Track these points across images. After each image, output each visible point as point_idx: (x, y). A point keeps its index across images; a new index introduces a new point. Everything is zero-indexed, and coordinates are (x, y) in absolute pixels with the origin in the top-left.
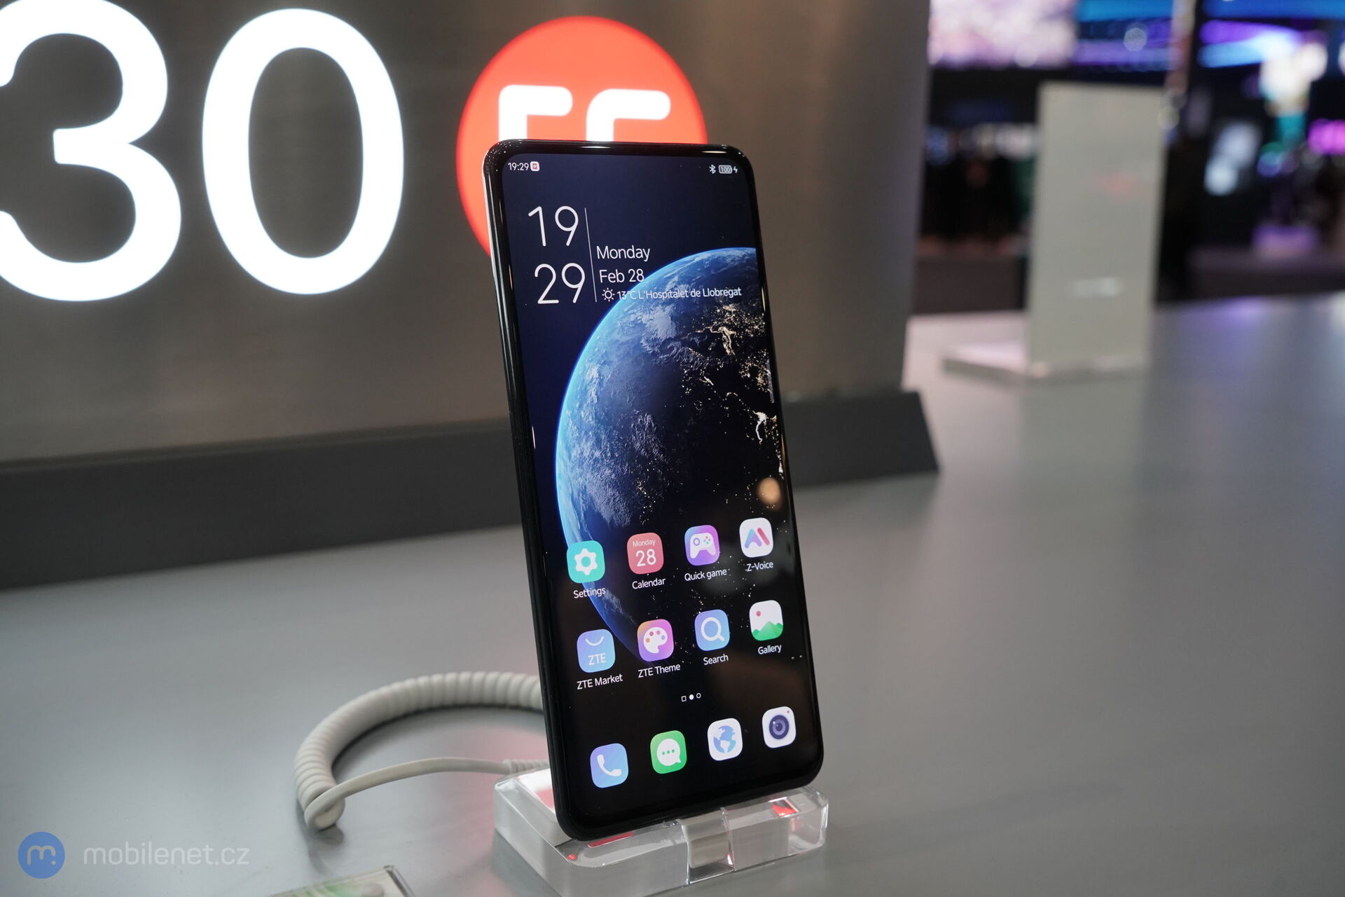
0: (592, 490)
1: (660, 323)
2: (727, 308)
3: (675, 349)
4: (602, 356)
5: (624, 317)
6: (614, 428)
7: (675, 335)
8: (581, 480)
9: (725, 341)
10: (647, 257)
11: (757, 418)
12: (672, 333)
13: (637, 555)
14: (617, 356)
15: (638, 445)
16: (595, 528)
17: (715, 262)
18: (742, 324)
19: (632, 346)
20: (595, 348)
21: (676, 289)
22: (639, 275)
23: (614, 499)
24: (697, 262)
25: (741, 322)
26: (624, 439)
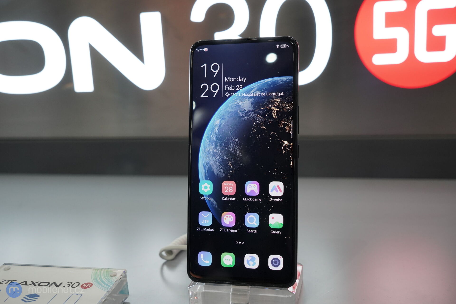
0: (211, 163)
1: (247, 105)
2: (276, 100)
3: (251, 115)
4: (222, 116)
5: (232, 103)
6: (223, 142)
7: (252, 110)
8: (208, 159)
9: (273, 113)
10: (245, 81)
11: (284, 143)
12: (251, 109)
13: (225, 188)
14: (228, 117)
15: (231, 149)
16: (211, 176)
17: (274, 83)
18: (282, 106)
19: (234, 113)
20: (219, 113)
21: (255, 92)
22: (240, 87)
23: (219, 167)
24: (266, 83)
25: (282, 105)
26: (226, 146)
